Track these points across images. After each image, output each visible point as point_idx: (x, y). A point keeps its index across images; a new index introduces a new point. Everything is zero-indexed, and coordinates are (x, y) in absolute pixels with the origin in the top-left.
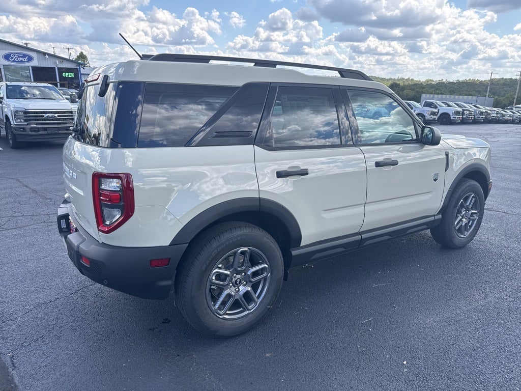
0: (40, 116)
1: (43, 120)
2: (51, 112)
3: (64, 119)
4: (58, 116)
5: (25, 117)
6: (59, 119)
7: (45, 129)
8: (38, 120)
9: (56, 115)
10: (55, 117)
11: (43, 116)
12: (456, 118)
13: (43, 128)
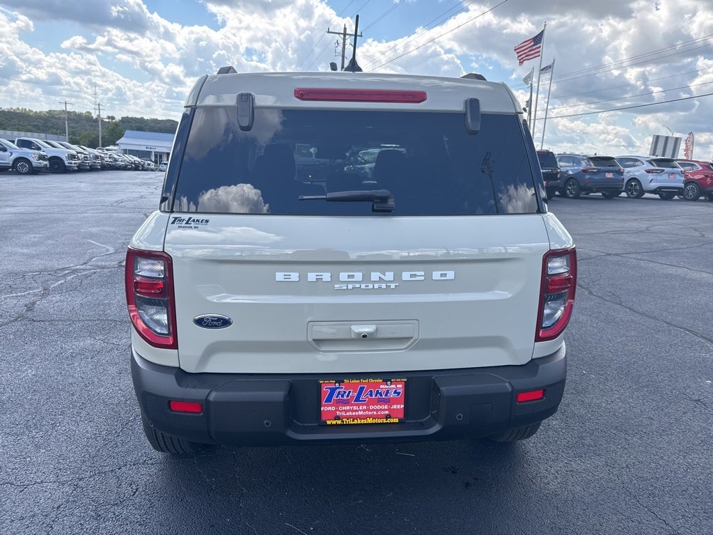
12: (71, 163)
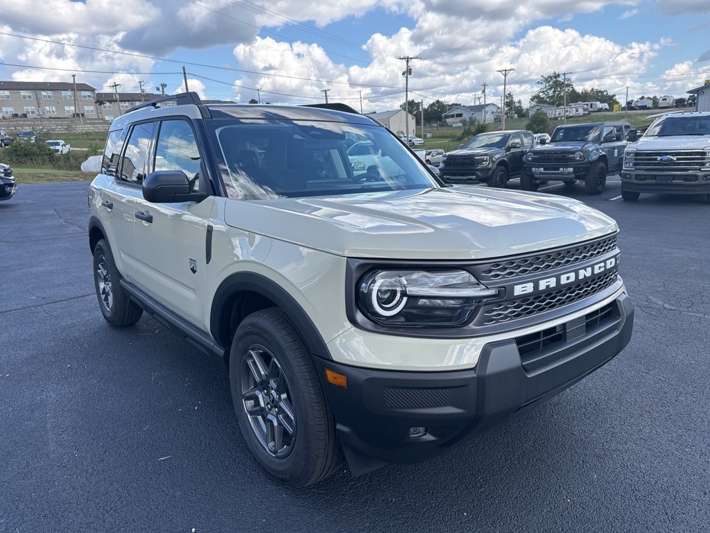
0: (652, 160)
1: (655, 164)
2: (669, 154)
3: (686, 164)
4: (678, 159)
5: (635, 159)
6: (679, 164)
7: (655, 177)
8: (648, 164)
9: (675, 158)
10: (672, 160)
11: (656, 159)
13: (652, 175)
